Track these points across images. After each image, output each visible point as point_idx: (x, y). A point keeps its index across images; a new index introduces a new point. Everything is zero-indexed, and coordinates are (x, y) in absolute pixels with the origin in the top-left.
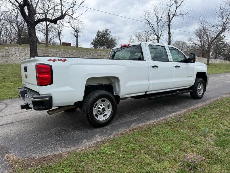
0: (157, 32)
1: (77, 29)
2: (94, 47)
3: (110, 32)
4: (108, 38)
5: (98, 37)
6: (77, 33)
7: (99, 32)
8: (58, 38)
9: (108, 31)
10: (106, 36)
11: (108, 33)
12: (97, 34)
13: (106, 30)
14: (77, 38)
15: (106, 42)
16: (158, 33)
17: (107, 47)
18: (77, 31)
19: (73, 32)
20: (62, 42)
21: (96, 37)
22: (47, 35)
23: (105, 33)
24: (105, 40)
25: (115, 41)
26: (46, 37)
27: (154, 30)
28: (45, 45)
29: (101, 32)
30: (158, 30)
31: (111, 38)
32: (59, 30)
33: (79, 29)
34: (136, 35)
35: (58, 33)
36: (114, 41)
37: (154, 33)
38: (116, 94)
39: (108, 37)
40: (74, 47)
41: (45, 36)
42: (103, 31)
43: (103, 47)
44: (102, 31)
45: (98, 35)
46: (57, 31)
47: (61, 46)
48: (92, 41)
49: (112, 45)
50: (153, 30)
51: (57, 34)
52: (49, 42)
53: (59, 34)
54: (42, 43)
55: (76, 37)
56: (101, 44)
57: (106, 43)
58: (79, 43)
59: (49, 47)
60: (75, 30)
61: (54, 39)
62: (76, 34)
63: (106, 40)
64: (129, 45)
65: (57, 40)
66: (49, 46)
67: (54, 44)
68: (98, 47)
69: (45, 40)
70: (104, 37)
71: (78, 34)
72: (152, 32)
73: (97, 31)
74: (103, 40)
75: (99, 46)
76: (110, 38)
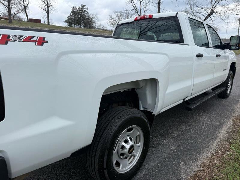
0: (140, 11)
1: (47, 3)
2: (68, 25)
3: (87, 9)
4: (85, 16)
5: (73, 14)
6: (48, 7)
7: (74, 8)
8: (24, 13)
9: (85, 8)
10: (82, 13)
11: (85, 10)
12: (72, 10)
13: (83, 7)
14: (48, 13)
15: (83, 20)
16: (141, 13)
17: (84, 26)
18: (48, 5)
19: (43, 6)
20: (29, 18)
21: (71, 14)
22: (9, 9)
23: (81, 10)
24: (81, 17)
25: (93, 20)
26: (8, 11)
27: (137, 10)
28: (8, 21)
29: (76, 9)
30: (141, 10)
31: (89, 16)
32: (25, 2)
33: (50, 3)
34: (116, 14)
35: (24, 6)
36: (91, 20)
37: (137, 13)
38: (143, 107)
39: (85, 14)
40: (45, 24)
41: (7, 9)
42: (79, 7)
43: (79, 26)
44: (77, 7)
45: (73, 12)
46: (23, 4)
47: (29, 23)
48: (67, 19)
49: (89, 24)
50: (135, 9)
51: (23, 8)
52: (13, 17)
53: (25, 8)
54: (3, 18)
55: (46, 12)
56: (77, 23)
57: (82, 22)
58: (51, 20)
59: (13, 23)
60: (45, 4)
61: (19, 14)
62: (47, 9)
63: (83, 18)
64: (151, 17)
65: (22, 15)
66: (13, 21)
67: (20, 20)
68: (73, 25)
69: (7, 15)
70: (81, 15)
71: (50, 9)
72: (135, 12)
73: (72, 7)
74: (79, 18)
75: (75, 25)
76: (87, 16)
